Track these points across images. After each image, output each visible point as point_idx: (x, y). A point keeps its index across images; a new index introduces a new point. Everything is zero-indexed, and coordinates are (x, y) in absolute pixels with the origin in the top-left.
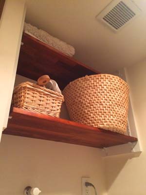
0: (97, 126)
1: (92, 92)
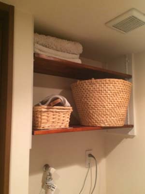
0: (99, 125)
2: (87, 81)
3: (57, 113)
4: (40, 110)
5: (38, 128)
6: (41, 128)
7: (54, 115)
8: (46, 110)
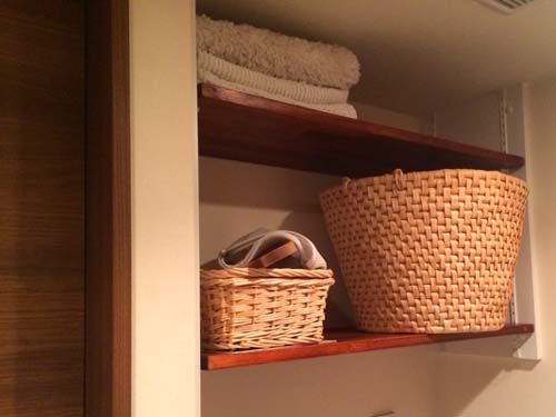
0: (423, 329)
1: (414, 229)
2: (376, 179)
3: (284, 293)
4: (226, 282)
5: (221, 346)
6: (231, 346)
7: (272, 299)
8: (246, 282)
